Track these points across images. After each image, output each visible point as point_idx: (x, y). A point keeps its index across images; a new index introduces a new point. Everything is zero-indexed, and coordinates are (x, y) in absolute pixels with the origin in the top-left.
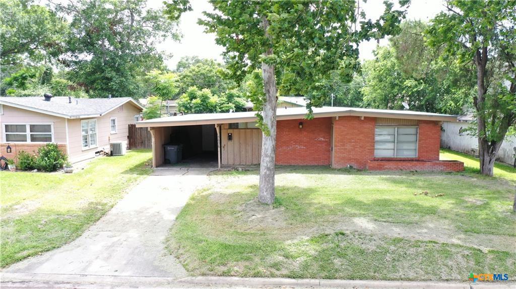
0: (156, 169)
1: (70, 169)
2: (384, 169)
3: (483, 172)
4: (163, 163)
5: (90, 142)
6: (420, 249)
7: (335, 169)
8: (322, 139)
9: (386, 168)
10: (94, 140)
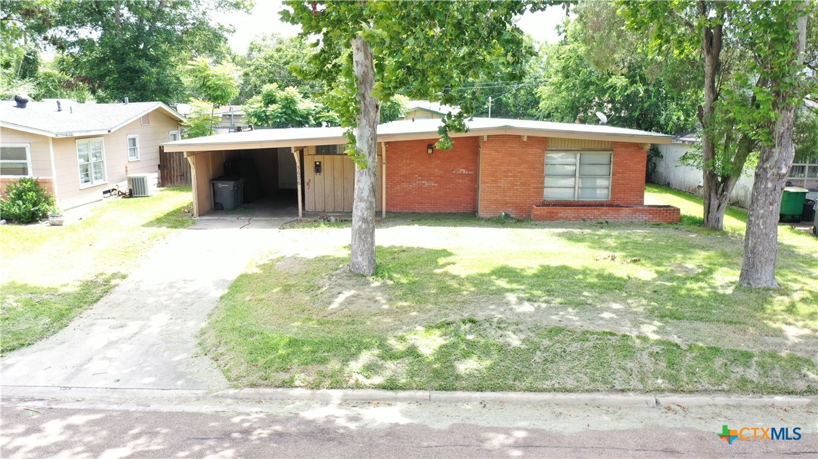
0: (199, 218)
1: (58, 219)
2: (557, 219)
3: (709, 224)
4: (212, 209)
5: (94, 175)
6: (587, 344)
7: (482, 219)
8: (464, 171)
9: (561, 218)
10: (100, 172)
